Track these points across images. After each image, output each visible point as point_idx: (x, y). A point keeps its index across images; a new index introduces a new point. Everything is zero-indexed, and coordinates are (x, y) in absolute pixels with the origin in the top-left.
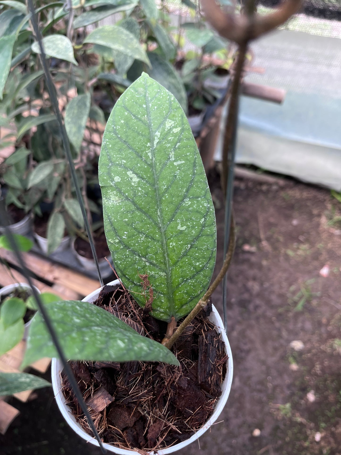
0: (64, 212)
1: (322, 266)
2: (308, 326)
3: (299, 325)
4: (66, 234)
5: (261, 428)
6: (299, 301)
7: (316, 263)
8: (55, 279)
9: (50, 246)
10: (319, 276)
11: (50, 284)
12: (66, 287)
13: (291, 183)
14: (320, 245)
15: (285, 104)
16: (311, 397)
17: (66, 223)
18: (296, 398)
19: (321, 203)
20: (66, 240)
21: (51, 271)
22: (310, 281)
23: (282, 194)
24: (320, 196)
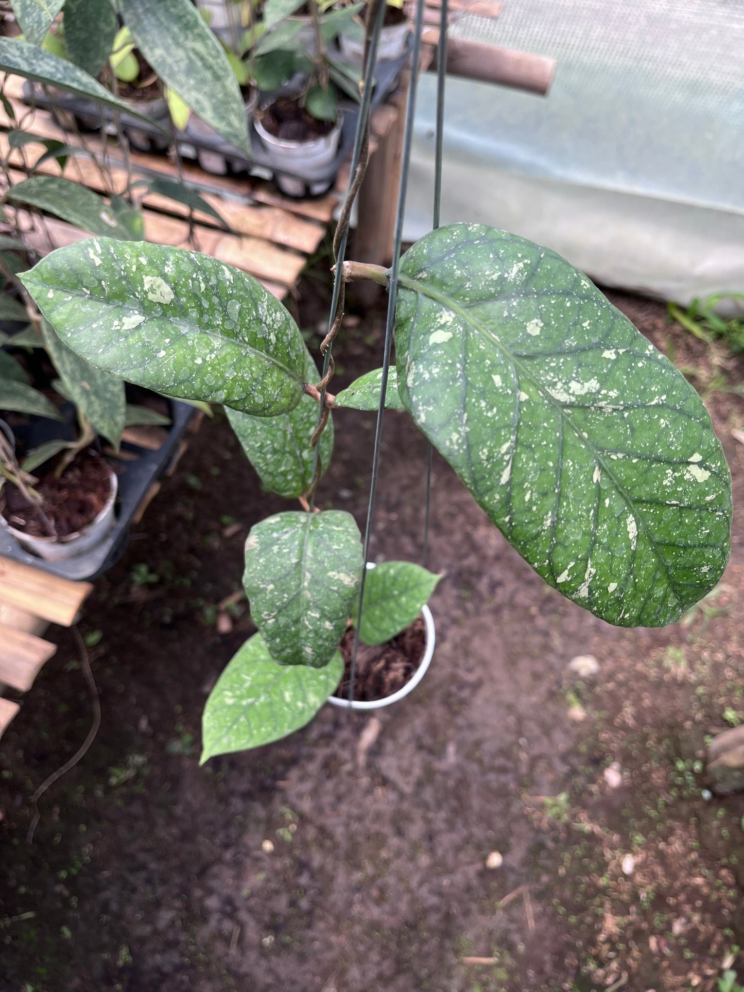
5: (503, 850)
16: (613, 777)
18: (580, 781)
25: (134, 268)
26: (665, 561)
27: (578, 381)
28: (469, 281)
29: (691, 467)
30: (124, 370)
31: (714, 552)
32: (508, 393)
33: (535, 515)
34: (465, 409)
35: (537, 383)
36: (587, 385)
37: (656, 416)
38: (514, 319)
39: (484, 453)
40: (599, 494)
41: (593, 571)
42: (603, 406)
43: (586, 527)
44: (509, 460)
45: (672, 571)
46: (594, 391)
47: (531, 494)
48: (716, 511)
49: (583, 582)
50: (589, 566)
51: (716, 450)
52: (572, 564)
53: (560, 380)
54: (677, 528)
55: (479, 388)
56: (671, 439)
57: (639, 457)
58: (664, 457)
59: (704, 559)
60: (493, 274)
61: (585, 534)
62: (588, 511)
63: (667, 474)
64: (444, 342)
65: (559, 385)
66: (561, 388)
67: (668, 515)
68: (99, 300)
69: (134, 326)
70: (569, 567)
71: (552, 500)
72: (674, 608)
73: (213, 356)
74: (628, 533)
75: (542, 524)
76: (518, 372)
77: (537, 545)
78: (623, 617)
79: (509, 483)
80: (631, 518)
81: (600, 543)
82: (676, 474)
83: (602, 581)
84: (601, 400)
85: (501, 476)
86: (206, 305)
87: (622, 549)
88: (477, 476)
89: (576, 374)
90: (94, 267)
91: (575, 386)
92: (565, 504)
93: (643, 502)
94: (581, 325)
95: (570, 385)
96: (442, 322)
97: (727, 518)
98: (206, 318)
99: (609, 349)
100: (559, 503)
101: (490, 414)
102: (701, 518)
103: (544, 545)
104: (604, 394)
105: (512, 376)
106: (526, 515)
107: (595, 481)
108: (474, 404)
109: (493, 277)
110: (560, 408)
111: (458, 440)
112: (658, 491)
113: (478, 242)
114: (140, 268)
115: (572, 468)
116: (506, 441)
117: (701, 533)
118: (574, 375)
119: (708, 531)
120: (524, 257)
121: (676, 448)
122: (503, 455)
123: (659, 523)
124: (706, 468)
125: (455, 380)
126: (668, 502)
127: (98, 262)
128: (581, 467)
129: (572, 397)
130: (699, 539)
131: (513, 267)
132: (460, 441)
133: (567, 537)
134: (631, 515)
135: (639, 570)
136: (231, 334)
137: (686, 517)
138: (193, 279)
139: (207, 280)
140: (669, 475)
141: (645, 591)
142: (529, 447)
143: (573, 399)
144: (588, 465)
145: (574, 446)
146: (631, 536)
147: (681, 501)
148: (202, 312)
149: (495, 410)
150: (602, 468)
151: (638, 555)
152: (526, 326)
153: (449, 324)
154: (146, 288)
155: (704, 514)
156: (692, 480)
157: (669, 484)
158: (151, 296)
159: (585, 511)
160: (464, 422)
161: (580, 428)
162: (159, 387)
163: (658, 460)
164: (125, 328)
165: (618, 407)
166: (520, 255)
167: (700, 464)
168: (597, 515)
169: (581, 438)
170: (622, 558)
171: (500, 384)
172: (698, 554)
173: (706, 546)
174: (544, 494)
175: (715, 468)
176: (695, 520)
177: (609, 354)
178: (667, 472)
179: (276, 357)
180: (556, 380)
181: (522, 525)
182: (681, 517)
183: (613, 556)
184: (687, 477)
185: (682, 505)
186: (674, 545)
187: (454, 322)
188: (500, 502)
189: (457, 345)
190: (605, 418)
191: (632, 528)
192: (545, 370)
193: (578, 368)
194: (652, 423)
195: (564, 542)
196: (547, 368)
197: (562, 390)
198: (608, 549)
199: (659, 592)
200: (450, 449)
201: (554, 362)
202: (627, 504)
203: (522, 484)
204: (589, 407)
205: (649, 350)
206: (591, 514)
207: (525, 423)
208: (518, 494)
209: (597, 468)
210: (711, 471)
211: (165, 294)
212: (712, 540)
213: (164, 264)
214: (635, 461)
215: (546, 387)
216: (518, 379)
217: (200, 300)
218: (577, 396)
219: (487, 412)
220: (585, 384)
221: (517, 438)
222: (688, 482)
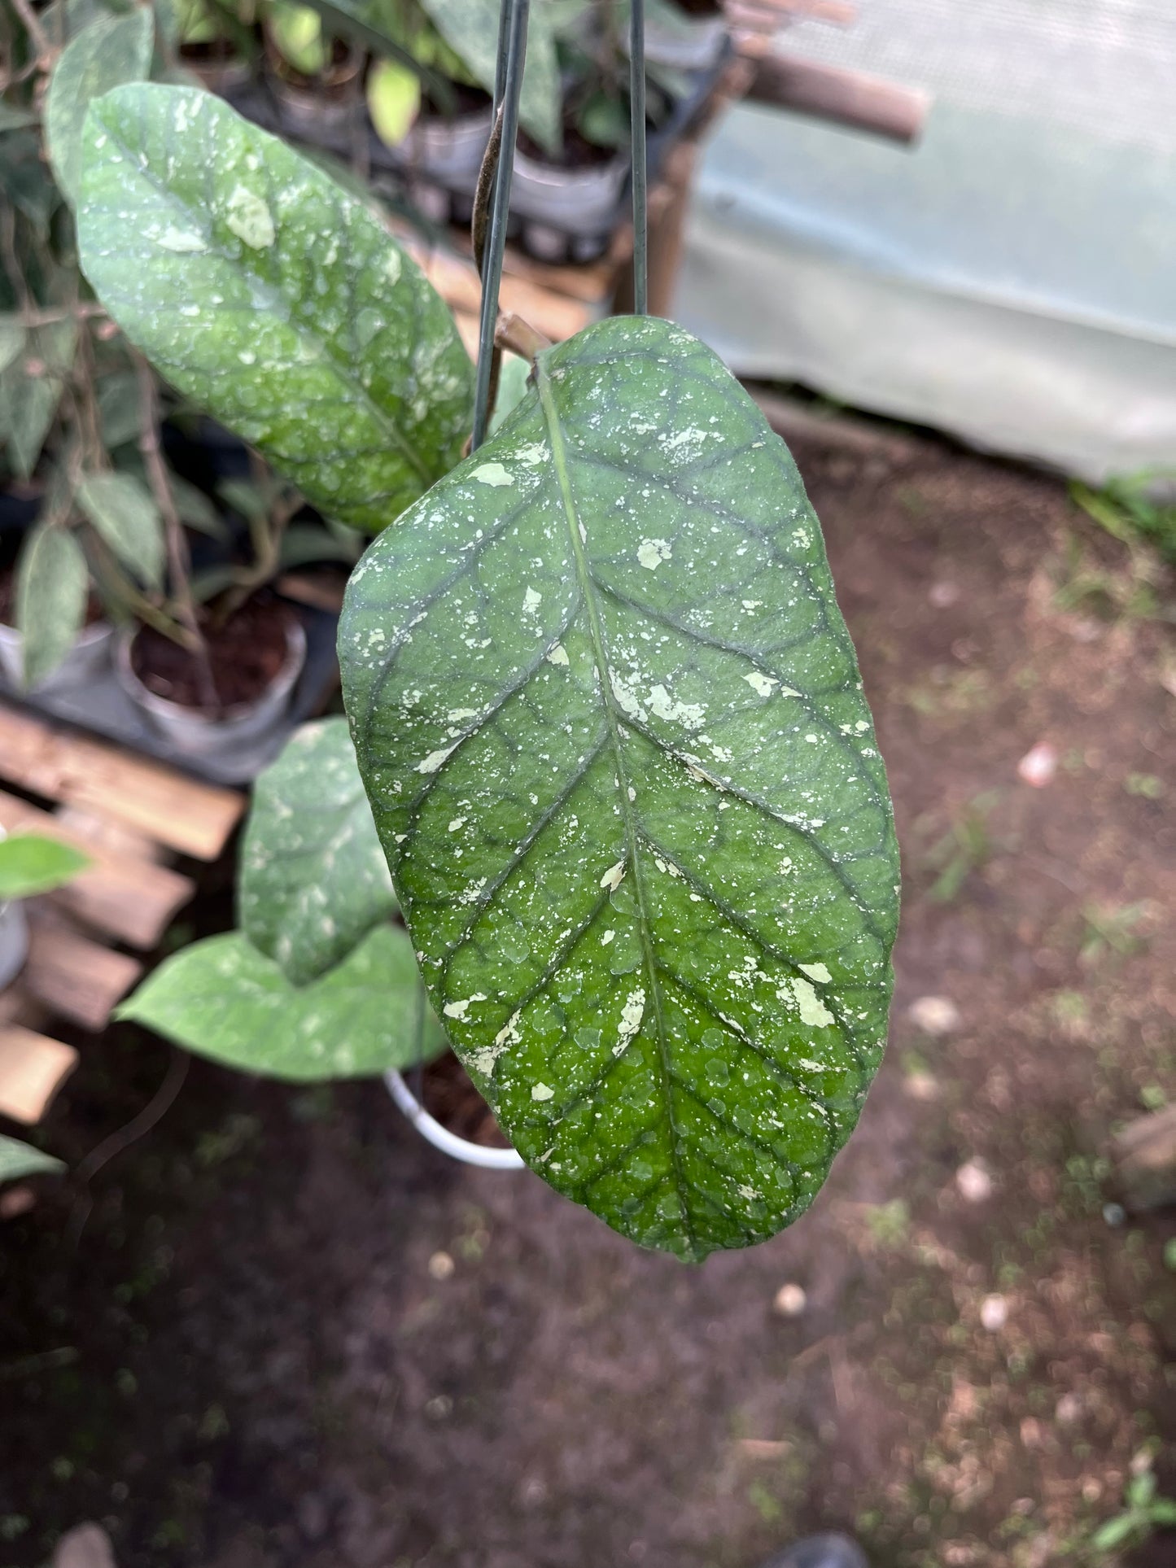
0: (82, 527)
1: (1027, 746)
2: (973, 948)
3: (942, 946)
4: (95, 612)
5: (803, 1281)
6: (946, 863)
7: (1006, 739)
8: (65, 784)
9: (33, 658)
10: (1015, 781)
11: (45, 804)
12: (109, 817)
13: (933, 455)
14: (1024, 676)
15: (926, 149)
16: (974, 1181)
17: (93, 569)
18: (922, 1186)
19: (1033, 530)
20: (97, 638)
21: (48, 758)
22: (986, 800)
23: (902, 493)
24: (1033, 501)
25: (230, 165)
26: (676, 1122)
27: (670, 692)
28: (602, 414)
29: (798, 983)
30: (116, 299)
31: (777, 1174)
32: (534, 633)
33: (455, 865)
34: (429, 605)
35: (599, 651)
36: (681, 707)
37: (780, 846)
38: (628, 517)
39: (413, 696)
40: (599, 911)
41: (517, 1038)
42: (690, 762)
43: (541, 951)
44: (456, 739)
45: (683, 1150)
46: (687, 726)
47: (465, 824)
48: (814, 1098)
49: (490, 1044)
50: (513, 1023)
51: (871, 987)
52: (480, 997)
53: (642, 670)
54: (723, 1077)
55: (485, 591)
56: (785, 905)
57: (706, 897)
58: (756, 926)
59: (753, 1172)
60: (643, 422)
61: (532, 961)
62: (561, 926)
63: (745, 963)
64: (489, 485)
65: (635, 678)
66: (635, 685)
67: (713, 1039)
68: (152, 182)
69: (178, 249)
70: (473, 998)
71: (501, 861)
72: (669, 1226)
73: (280, 367)
74: (621, 1018)
75: (460, 889)
76: (579, 609)
77: (437, 922)
78: (546, 1164)
79: (436, 777)
80: (639, 996)
81: (554, 999)
82: (762, 975)
83: (525, 1067)
84: (692, 751)
85: (424, 757)
86: (321, 286)
87: (593, 1038)
88: (379, 728)
89: (675, 677)
90: (171, 131)
91: (659, 697)
92: (522, 884)
93: (677, 982)
94: (740, 600)
95: (652, 689)
96: (520, 455)
97: (834, 1129)
98: (309, 308)
99: (765, 672)
100: (510, 875)
101: (470, 642)
102: (777, 1090)
103: (446, 929)
104: (704, 744)
105: (564, 611)
106: (437, 855)
107: (604, 884)
108: (453, 610)
109: (639, 427)
110: (612, 719)
111: (380, 643)
112: (712, 982)
113: (665, 361)
114: (241, 169)
115: (570, 833)
116: (470, 705)
117: (765, 1119)
118: (669, 677)
119: (781, 1125)
120: (717, 426)
121: (787, 927)
122: (449, 725)
123: (692, 1043)
124: (829, 1005)
125: (453, 551)
126: (722, 1015)
127: (181, 126)
128: (591, 844)
129: (642, 711)
130: (755, 1127)
131: (684, 430)
132: (380, 648)
133: (494, 944)
134: (643, 992)
135: (614, 1100)
136: (340, 359)
137: (749, 1069)
138: (319, 237)
139: (343, 252)
140: (747, 967)
141: (608, 1147)
142: (511, 745)
143: (644, 717)
144: (606, 849)
145: (601, 800)
146: (623, 1028)
147: (749, 1031)
148: (308, 292)
149: (486, 643)
150: (628, 867)
151: (621, 1070)
152: (640, 542)
153: (525, 465)
154: (231, 204)
155: (786, 1087)
156: (790, 1007)
157: (739, 983)
158: (232, 220)
159: (554, 921)
160: (412, 624)
161: (629, 775)
162: (156, 354)
163: (740, 925)
164: (163, 242)
165: (715, 781)
166: (713, 420)
167: (821, 990)
168: (575, 945)
169: (620, 793)
170: (584, 1054)
171: (532, 610)
172: (743, 1154)
173: (765, 1150)
174: (492, 843)
175: (850, 1017)
176: (765, 1086)
177: (761, 684)
178: (747, 958)
179: (413, 443)
180: (635, 665)
181: (422, 867)
182: (738, 1061)
183: (567, 1038)
184: (783, 994)
185: (749, 1041)
186: (702, 1102)
187: (534, 468)
188: (401, 798)
189: (506, 502)
190: (683, 788)
191: (631, 1016)
192: (626, 638)
193: (684, 670)
194: (762, 854)
195: (487, 948)
196: (631, 636)
197: (633, 690)
198: (566, 1020)
199: (642, 1170)
200: (354, 649)
201: (650, 633)
202: (644, 965)
203: (458, 795)
204: (663, 749)
205: (854, 728)
206: (563, 936)
207: (528, 700)
208: (440, 808)
209: (620, 864)
210: (836, 1018)
211: (258, 230)
212: (782, 1148)
213: (285, 184)
214: (695, 898)
215: (611, 668)
216: (571, 623)
217: (313, 274)
218: (653, 716)
219: (469, 637)
220: (679, 703)
221: (495, 713)
222: (779, 1005)
